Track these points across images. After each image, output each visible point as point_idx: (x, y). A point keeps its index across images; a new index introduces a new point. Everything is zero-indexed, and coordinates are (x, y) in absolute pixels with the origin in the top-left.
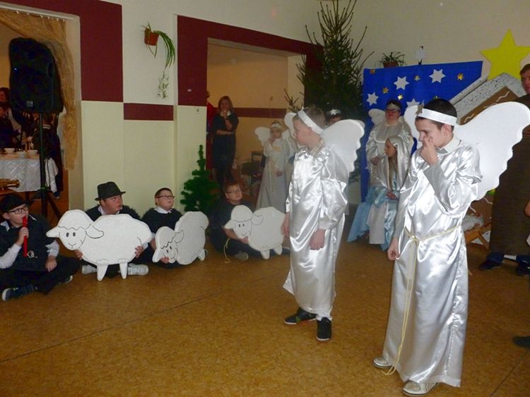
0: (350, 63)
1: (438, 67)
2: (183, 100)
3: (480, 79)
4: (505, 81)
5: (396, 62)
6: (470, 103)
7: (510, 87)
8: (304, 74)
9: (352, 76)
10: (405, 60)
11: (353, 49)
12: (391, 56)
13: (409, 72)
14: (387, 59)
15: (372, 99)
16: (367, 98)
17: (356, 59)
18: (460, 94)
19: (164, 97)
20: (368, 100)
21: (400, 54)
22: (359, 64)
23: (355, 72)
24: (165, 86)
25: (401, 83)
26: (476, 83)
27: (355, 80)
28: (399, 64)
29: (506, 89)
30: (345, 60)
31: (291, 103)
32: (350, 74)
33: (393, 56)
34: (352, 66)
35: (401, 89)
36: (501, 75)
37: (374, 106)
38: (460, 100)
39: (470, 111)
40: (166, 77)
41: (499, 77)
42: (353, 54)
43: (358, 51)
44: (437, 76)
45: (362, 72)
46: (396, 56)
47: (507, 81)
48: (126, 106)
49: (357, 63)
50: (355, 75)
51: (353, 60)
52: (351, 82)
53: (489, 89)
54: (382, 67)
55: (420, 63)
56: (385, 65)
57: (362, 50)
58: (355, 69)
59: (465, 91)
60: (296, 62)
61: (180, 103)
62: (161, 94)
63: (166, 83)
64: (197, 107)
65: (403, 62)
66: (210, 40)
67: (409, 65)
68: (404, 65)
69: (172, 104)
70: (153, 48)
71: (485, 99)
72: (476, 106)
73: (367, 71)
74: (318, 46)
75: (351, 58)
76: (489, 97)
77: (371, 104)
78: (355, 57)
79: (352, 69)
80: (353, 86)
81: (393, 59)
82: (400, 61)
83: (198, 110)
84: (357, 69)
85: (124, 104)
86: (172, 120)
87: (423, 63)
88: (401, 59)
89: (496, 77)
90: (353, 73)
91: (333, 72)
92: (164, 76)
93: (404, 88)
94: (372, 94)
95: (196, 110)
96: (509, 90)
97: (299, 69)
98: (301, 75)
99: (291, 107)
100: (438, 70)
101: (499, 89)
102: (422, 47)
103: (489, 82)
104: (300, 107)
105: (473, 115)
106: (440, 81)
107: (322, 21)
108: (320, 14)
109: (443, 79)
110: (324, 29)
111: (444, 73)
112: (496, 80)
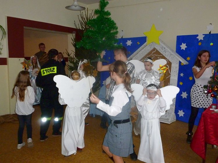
1: (129, 39)
2: (12, 54)
3: (145, 44)
6: (141, 54)
7: (156, 48)
8: (75, 43)
18: (137, 51)
19: (1, 54)
26: (143, 46)
29: (154, 49)
31: (69, 55)
36: (152, 43)
38: (138, 53)
39: (141, 58)
40: (2, 45)
44: (129, 43)
47: (155, 45)
53: (149, 49)
55: (122, 37)
59: (139, 50)
60: (71, 37)
61: (10, 57)
64: (19, 58)
65: (117, 37)
66: (25, 27)
68: (117, 38)
69: (6, 57)
72: (144, 56)
74: (80, 29)
76: (148, 52)
83: (20, 60)
86: (6, 65)
87: (123, 38)
89: (150, 43)
95: (19, 60)
96: (156, 49)
97: (72, 40)
98: (73, 43)
99: (69, 57)
100: (129, 40)
101: (152, 49)
102: (122, 31)
103: (148, 45)
104: (72, 57)
105: (143, 60)
106: (130, 45)
107: (81, 19)
108: (79, 16)
109: (131, 44)
110: (82, 23)
111: (131, 42)
112: (150, 45)
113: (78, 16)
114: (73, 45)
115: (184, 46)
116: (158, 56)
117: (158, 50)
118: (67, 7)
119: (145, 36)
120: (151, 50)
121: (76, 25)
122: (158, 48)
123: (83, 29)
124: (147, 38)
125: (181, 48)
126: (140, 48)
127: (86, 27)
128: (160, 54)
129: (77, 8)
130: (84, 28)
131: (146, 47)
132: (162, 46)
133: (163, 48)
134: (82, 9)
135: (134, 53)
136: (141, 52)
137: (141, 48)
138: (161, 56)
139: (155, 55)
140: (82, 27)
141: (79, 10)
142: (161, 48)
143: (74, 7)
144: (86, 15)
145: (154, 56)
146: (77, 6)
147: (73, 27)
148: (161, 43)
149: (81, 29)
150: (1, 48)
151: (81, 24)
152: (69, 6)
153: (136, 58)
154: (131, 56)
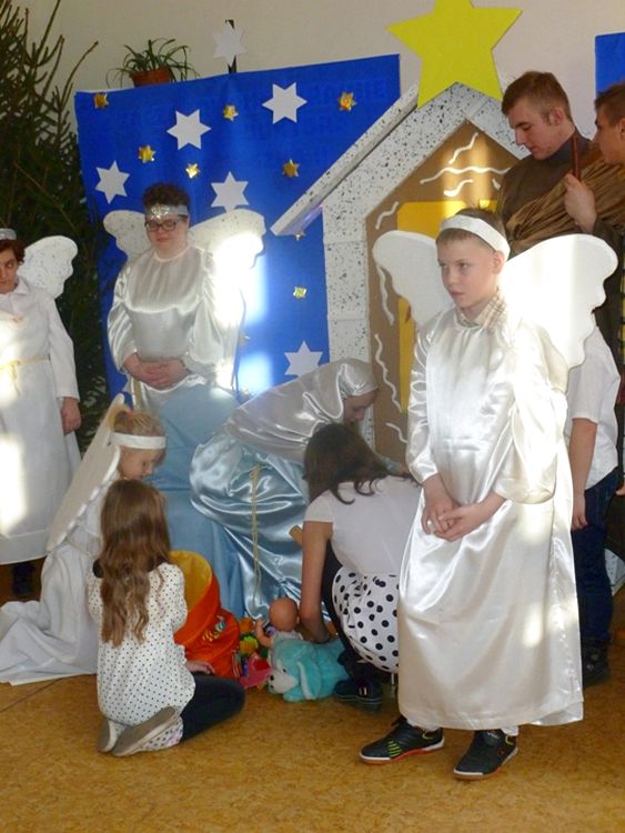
0: (31, 81)
1: (285, 77)
3: (401, 104)
4: (463, 106)
5: (166, 71)
6: (383, 171)
7: (477, 121)
9: (45, 117)
10: (191, 62)
11: (34, 39)
12: (149, 52)
13: (208, 95)
14: (139, 61)
15: (112, 181)
16: (97, 179)
17: (48, 68)
18: (352, 151)
20: (100, 187)
21: (172, 45)
22: (59, 82)
23: (50, 107)
25: (189, 130)
26: (389, 116)
27: (53, 129)
28: (176, 72)
29: (468, 127)
30: (15, 72)
32: (37, 112)
33: (155, 53)
34: (39, 89)
35: (189, 146)
36: (450, 90)
37: (119, 203)
38: (355, 168)
39: (383, 195)
41: (446, 96)
42: (36, 54)
43: (51, 44)
44: (285, 104)
45: (70, 105)
46: (164, 53)
47: (469, 105)
49: (55, 79)
50: (53, 116)
51: (40, 71)
52: (44, 136)
53: (428, 132)
54: (128, 84)
55: (232, 69)
56: (136, 78)
57: (61, 40)
58: (49, 98)
59: (364, 141)
65: (186, 68)
67: (204, 75)
68: (191, 77)
71: (421, 159)
72: (399, 180)
73: (84, 101)
75: (33, 63)
76: (428, 152)
77: (109, 199)
78: (45, 61)
79: (41, 99)
80: (50, 149)
81: (154, 59)
82: (178, 67)
84: (56, 97)
87: (240, 70)
88: (178, 57)
89: (439, 95)
90: (44, 108)
93: (198, 144)
94: (107, 166)
96: (476, 130)
100: (285, 86)
101: (450, 128)
102: (232, 22)
103: (422, 110)
105: (396, 204)
106: (293, 117)
109: (301, 111)
111: (300, 93)
112: (440, 103)
116: (490, 174)
117: (491, 133)
119: (391, 52)
120: (445, 137)
122: (491, 124)
126: (370, 130)
128: (505, 157)
131: (410, 120)
135: (337, 168)
137: (376, 129)
139: (475, 169)
145: (464, 176)
153: (346, 197)
154: (317, 188)
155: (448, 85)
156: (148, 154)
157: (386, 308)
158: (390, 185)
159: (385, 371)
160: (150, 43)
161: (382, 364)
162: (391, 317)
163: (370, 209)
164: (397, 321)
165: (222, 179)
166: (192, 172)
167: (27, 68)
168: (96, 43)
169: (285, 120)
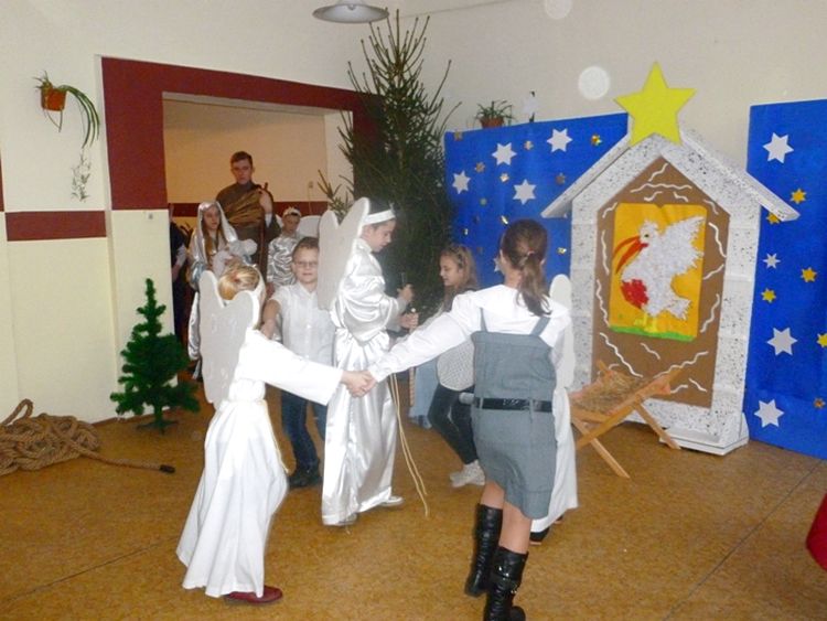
0: (423, 125)
1: (560, 125)
2: (122, 199)
3: (621, 144)
4: (659, 147)
5: (501, 119)
6: (609, 184)
7: (666, 157)
8: (351, 146)
9: (430, 144)
10: (514, 114)
11: (428, 101)
12: (492, 109)
13: (517, 135)
14: (485, 112)
15: (461, 182)
16: (453, 180)
17: (433, 116)
18: (590, 171)
19: (83, 197)
20: (455, 185)
21: (506, 104)
22: (438, 124)
23: (433, 138)
24: (84, 180)
25: (504, 154)
26: (613, 152)
28: (506, 120)
29: (661, 161)
31: (330, 194)
33: (495, 108)
35: (503, 164)
36: (651, 136)
38: (593, 181)
39: (609, 198)
40: (86, 162)
41: (649, 140)
42: (429, 107)
43: (438, 102)
44: (559, 141)
45: (442, 139)
46: (501, 107)
47: (663, 147)
48: (11, 218)
50: (434, 142)
51: (430, 117)
52: (429, 154)
53: (637, 161)
54: (479, 126)
55: (532, 120)
56: (485, 122)
57: (442, 101)
58: (433, 133)
59: (597, 166)
60: (337, 124)
61: (116, 206)
62: (78, 192)
63: (85, 174)
64: (148, 212)
65: (511, 118)
66: (165, 95)
68: (514, 123)
69: (102, 209)
70: (55, 114)
71: (632, 178)
72: (617, 190)
73: (449, 136)
74: (369, 95)
75: (426, 114)
76: (636, 174)
78: (435, 111)
79: (429, 132)
81: (493, 112)
82: (507, 117)
83: (151, 217)
84: (436, 133)
85: (6, 214)
86: (104, 236)
87: (536, 121)
88: (507, 112)
89: (644, 139)
90: (429, 138)
91: (397, 139)
92: (83, 161)
93: (508, 163)
94: (459, 173)
95: (147, 216)
96: (666, 161)
97: (343, 135)
98: (345, 147)
99: (330, 201)
100: (560, 130)
101: (650, 160)
102: (533, 93)
103: (634, 149)
104: (343, 200)
105: (615, 204)
106: (564, 149)
107: (372, 55)
108: (368, 43)
109: (568, 145)
110: (377, 67)
111: (569, 135)
112: (644, 145)
113: (362, 41)
114: (346, 154)
115: (778, 148)
116: (673, 189)
117: (674, 164)
118: (321, 13)
119: (623, 112)
120: (646, 165)
121: (354, 80)
122: (675, 159)
123: (383, 93)
124: (630, 120)
125: (767, 153)
126: (602, 159)
127: (392, 86)
128: (681, 179)
129: (358, 12)
130: (383, 87)
131: (626, 154)
132: (690, 147)
133: (695, 157)
134: (378, 15)
135: (581, 181)
136: (606, 175)
137: (605, 159)
138: (687, 188)
139: (664, 185)
140: (379, 85)
141: (364, 22)
142: (687, 159)
143: (344, 12)
144: (391, 36)
145: (656, 189)
146: (357, 7)
147: (345, 84)
148: (685, 139)
149: (374, 91)
150: (83, 177)
151: (375, 71)
152: (326, 9)
153: (587, 198)
154: (569, 193)
155: (650, 133)
156: (480, 167)
157: (604, 264)
158: (613, 193)
159: (602, 302)
160: (493, 103)
161: (600, 298)
162: (608, 271)
163: (600, 207)
164: (611, 273)
165: (520, 183)
166: (504, 178)
167: (423, 115)
168: (460, 103)
169: (559, 151)
